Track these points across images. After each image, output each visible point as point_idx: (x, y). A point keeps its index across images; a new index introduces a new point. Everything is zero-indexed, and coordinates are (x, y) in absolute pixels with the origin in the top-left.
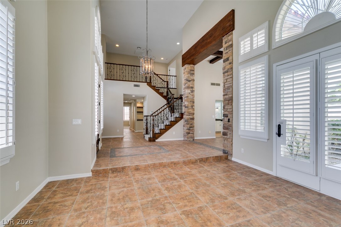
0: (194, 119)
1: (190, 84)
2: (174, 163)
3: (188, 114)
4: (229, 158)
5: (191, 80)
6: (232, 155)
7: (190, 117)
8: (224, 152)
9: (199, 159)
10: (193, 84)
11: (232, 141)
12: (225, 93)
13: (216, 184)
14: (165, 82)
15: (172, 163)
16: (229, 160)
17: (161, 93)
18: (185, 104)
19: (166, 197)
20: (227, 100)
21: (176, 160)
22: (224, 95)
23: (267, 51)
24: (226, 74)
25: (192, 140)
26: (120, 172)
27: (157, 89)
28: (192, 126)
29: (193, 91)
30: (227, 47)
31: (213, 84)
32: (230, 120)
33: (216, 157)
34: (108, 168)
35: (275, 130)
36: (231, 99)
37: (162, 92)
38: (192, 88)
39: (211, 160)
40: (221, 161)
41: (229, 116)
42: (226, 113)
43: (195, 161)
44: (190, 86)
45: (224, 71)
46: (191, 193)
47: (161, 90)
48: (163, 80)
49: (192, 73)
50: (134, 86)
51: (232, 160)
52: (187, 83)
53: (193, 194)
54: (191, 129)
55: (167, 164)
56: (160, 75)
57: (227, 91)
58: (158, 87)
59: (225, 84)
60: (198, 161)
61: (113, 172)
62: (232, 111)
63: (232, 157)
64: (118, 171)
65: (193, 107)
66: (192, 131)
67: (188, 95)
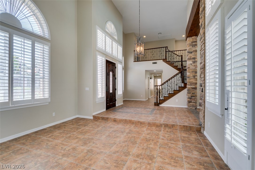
1: (192, 55)
2: (141, 123)
3: (189, 84)
4: (202, 131)
5: (192, 51)
6: (204, 128)
7: (191, 86)
10: (196, 55)
11: (204, 113)
12: (201, 61)
14: (179, 56)
15: (139, 122)
16: (201, 133)
17: (175, 66)
18: (187, 74)
21: (142, 120)
22: (200, 64)
25: (194, 108)
26: (106, 120)
27: (172, 64)
28: (194, 95)
29: (195, 62)
33: (184, 126)
34: (100, 116)
36: (203, 67)
38: (194, 58)
39: (178, 128)
42: (201, 82)
43: (159, 125)
47: (176, 64)
48: (178, 55)
49: (194, 44)
50: (153, 64)
52: (188, 55)
54: (193, 98)
55: (135, 122)
56: (174, 51)
58: (172, 62)
60: (163, 126)
61: (102, 119)
62: (205, 80)
63: (204, 130)
64: (105, 120)
65: (196, 77)
66: (194, 99)
67: (189, 66)
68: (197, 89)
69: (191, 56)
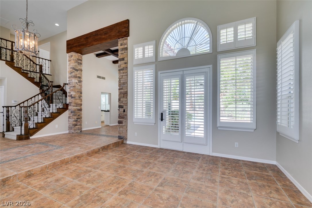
0: (82, 110)
2: (78, 157)
3: (75, 105)
4: (124, 142)
5: (78, 69)
6: (127, 139)
7: (77, 108)
8: (120, 138)
9: (101, 148)
10: (81, 74)
11: (127, 128)
12: (120, 88)
13: (128, 164)
14: (37, 65)
15: (75, 157)
16: (124, 144)
17: (30, 77)
18: (71, 94)
19: (94, 189)
20: (123, 93)
21: (79, 154)
22: (119, 89)
23: (155, 61)
24: (122, 71)
25: (79, 131)
27: (24, 73)
28: (79, 117)
29: (80, 82)
30: (123, 48)
31: (99, 77)
32: (125, 111)
33: (115, 143)
35: (159, 117)
36: (126, 93)
37: (32, 77)
38: (80, 77)
39: (112, 146)
40: (119, 146)
41: (124, 107)
42: (122, 104)
43: (98, 151)
44: (78, 75)
45: (120, 68)
46: (115, 177)
48: (34, 63)
49: (79, 62)
51: (126, 144)
52: (74, 72)
53: (116, 177)
54: (79, 120)
55: (70, 160)
57: (122, 86)
58: (25, 70)
59: (121, 79)
62: (127, 103)
63: (127, 141)
65: (81, 98)
66: (79, 122)
67: (75, 85)
68: (82, 111)
69: (77, 74)
